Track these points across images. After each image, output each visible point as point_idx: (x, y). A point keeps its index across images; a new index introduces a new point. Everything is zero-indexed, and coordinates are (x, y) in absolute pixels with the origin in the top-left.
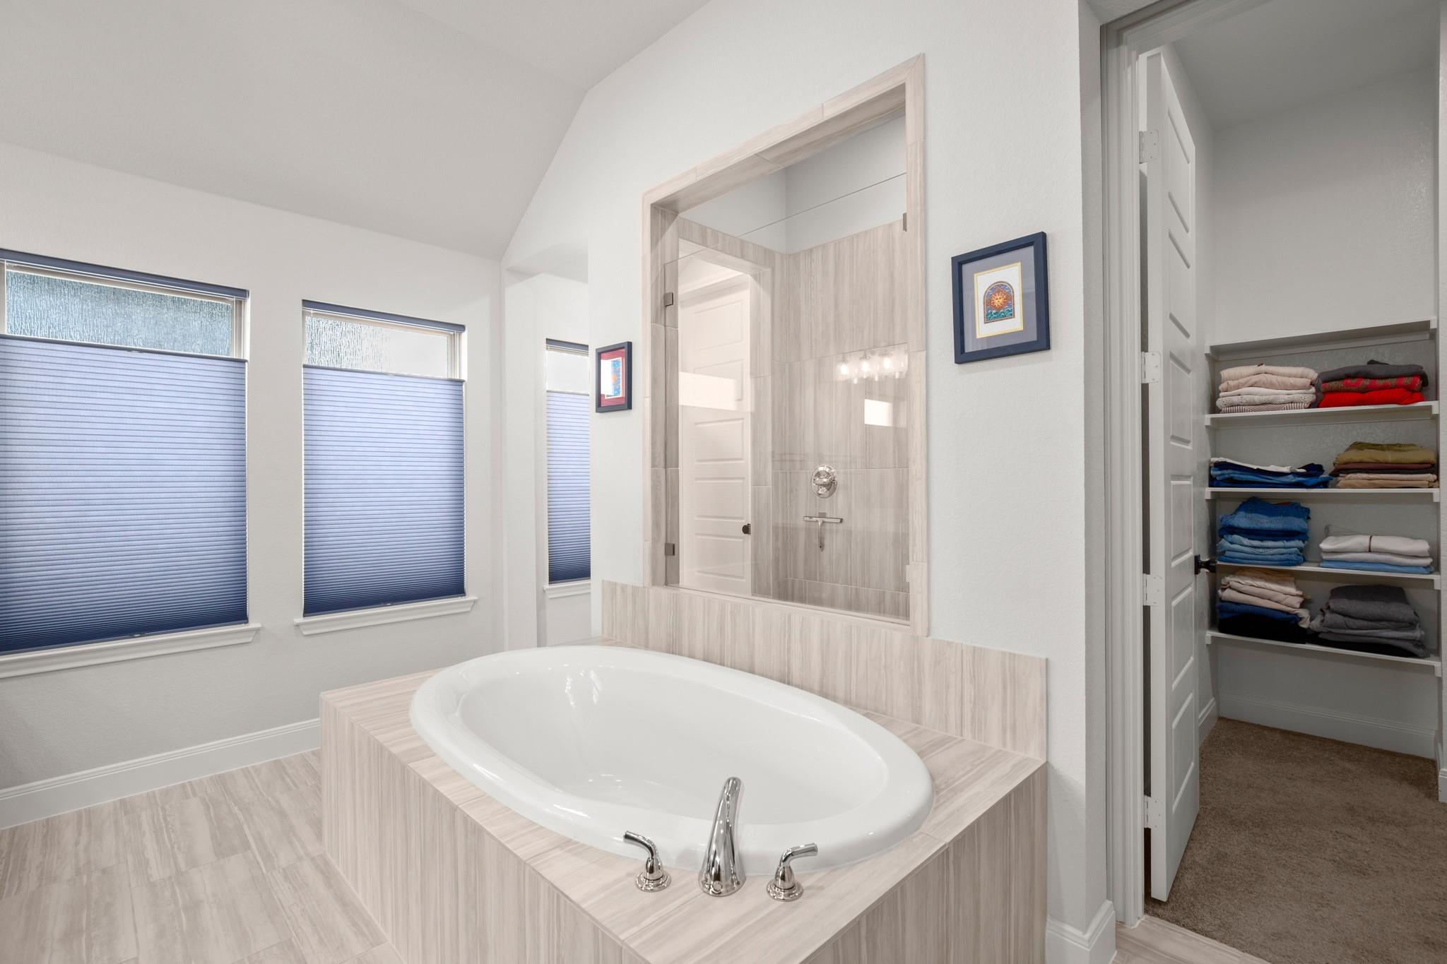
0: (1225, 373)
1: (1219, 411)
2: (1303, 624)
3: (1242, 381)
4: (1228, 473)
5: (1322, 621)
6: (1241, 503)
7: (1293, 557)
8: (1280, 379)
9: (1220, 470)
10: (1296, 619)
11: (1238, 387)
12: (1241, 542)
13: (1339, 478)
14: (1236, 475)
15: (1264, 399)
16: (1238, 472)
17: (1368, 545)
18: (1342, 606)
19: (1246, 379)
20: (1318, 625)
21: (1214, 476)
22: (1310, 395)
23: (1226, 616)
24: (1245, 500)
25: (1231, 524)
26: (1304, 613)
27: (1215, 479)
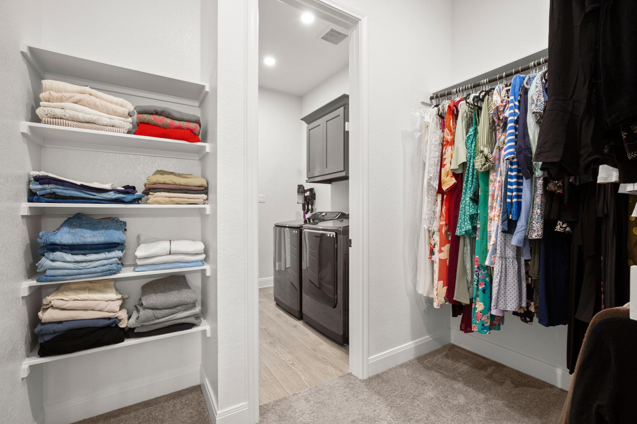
0: (47, 83)
1: (38, 120)
2: (121, 325)
3: (67, 95)
4: (50, 188)
5: (138, 318)
6: (66, 219)
7: (114, 267)
8: (104, 103)
9: (41, 184)
10: (117, 320)
11: (61, 100)
12: (64, 258)
13: (149, 196)
14: (59, 190)
15: (88, 117)
16: (61, 187)
17: (169, 249)
18: (151, 302)
19: (70, 94)
20: (134, 323)
21: (34, 191)
22: (128, 124)
23: (47, 338)
24: (71, 216)
25: (51, 241)
26: (123, 314)
27: (35, 194)
